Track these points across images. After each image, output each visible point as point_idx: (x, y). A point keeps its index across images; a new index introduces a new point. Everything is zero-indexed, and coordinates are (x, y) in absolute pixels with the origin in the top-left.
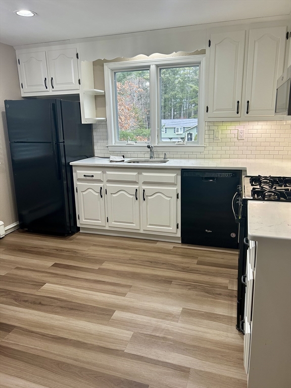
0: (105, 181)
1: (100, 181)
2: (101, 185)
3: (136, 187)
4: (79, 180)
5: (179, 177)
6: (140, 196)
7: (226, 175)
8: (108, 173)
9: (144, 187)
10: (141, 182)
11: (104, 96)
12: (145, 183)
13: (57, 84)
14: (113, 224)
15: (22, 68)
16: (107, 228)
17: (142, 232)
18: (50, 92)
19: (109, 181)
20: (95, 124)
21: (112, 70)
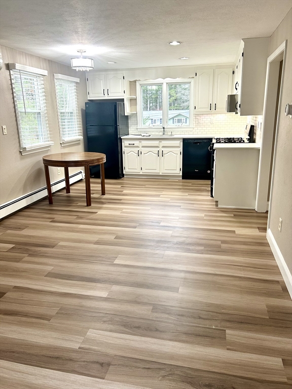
0: (140, 147)
1: (138, 147)
2: (138, 149)
3: (158, 149)
4: (125, 147)
5: (182, 143)
6: (160, 154)
7: (205, 141)
8: (142, 142)
9: (163, 149)
10: (161, 147)
11: (136, 99)
12: (163, 147)
13: (111, 93)
14: (145, 171)
15: (89, 83)
16: (141, 173)
17: (161, 174)
18: (106, 97)
19: (143, 147)
20: (130, 116)
21: (140, 85)
